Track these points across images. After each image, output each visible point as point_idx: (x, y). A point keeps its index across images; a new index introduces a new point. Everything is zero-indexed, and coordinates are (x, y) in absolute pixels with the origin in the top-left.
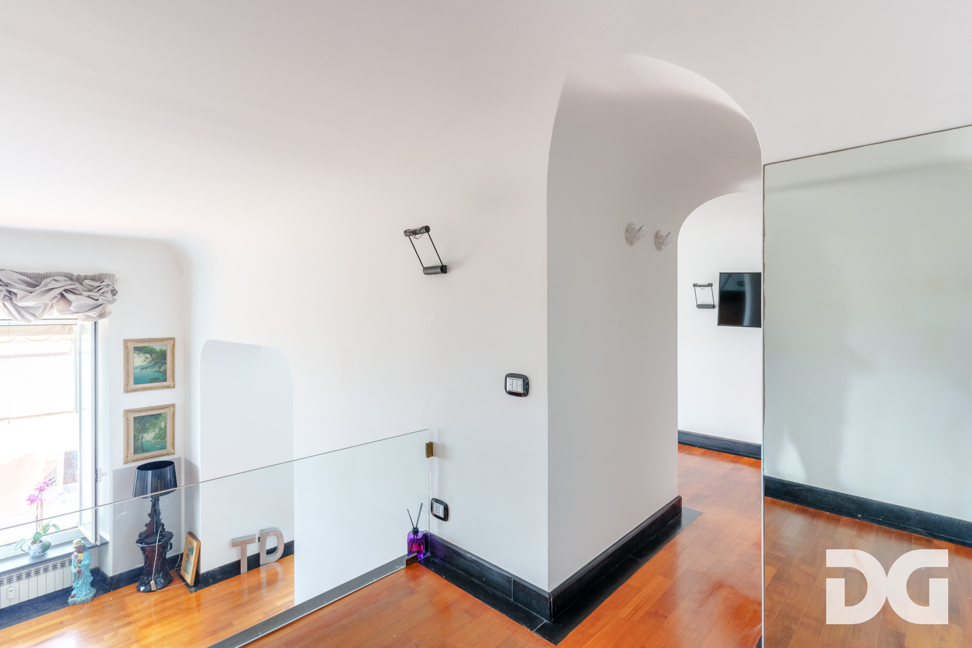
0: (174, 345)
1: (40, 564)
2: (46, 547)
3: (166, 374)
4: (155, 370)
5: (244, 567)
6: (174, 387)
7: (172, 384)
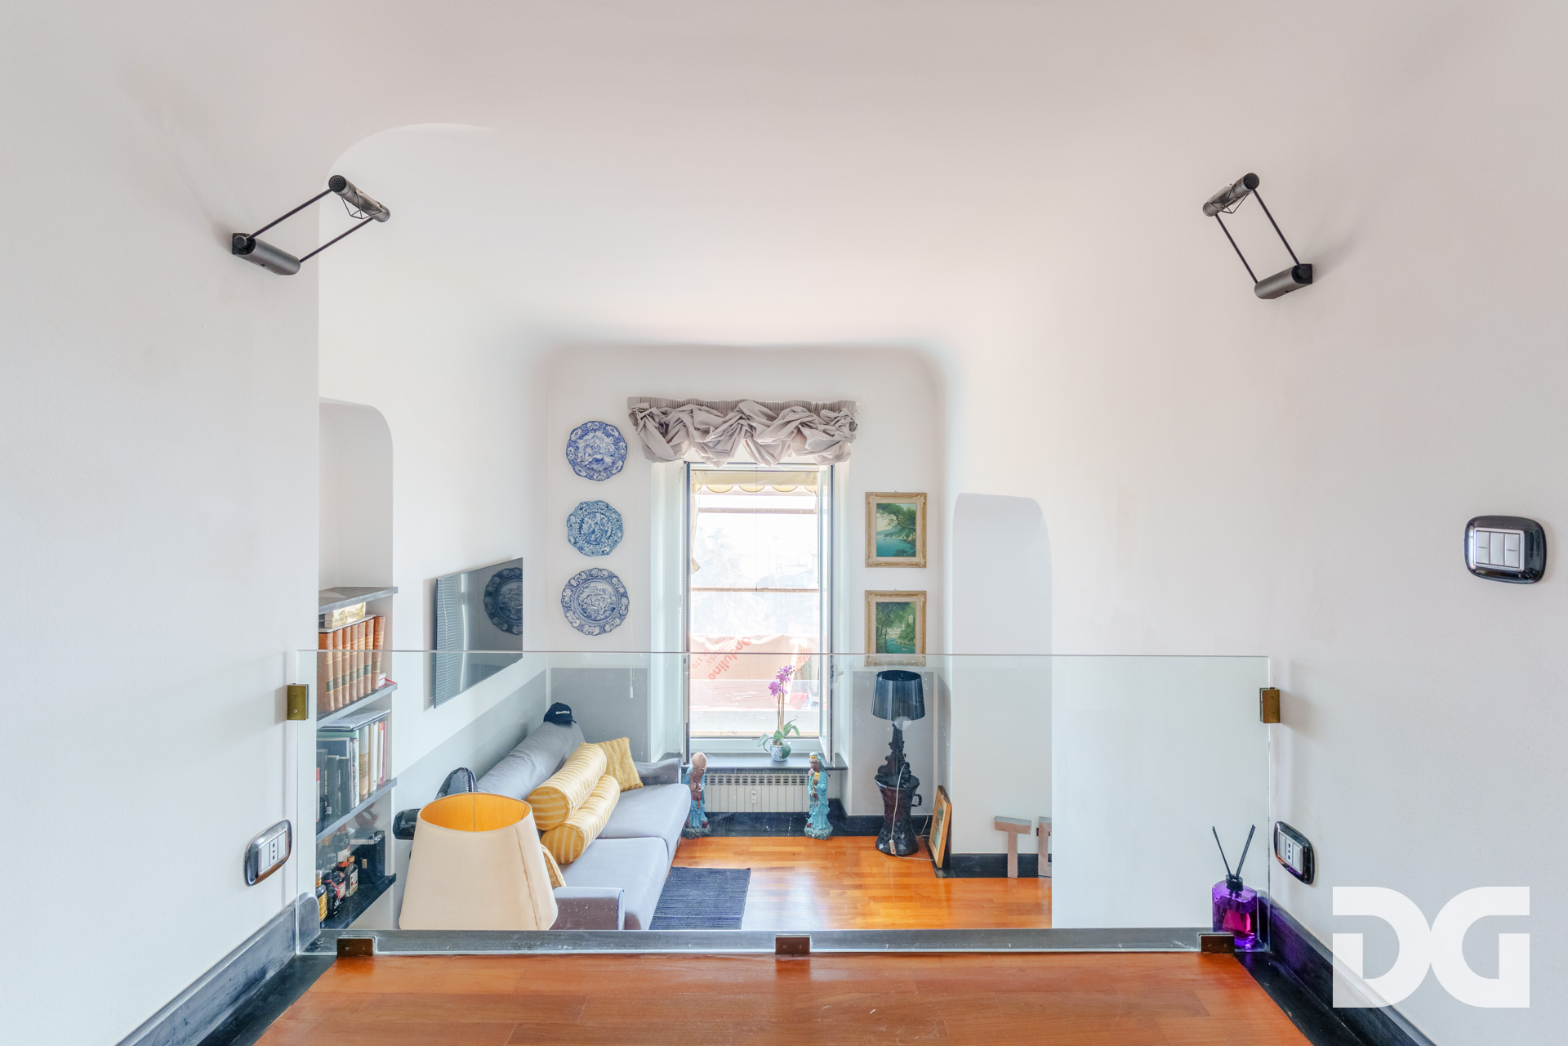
0: (925, 504)
1: (780, 773)
2: (786, 753)
3: (915, 546)
4: (901, 538)
5: (1013, 868)
6: (925, 566)
7: (922, 562)
